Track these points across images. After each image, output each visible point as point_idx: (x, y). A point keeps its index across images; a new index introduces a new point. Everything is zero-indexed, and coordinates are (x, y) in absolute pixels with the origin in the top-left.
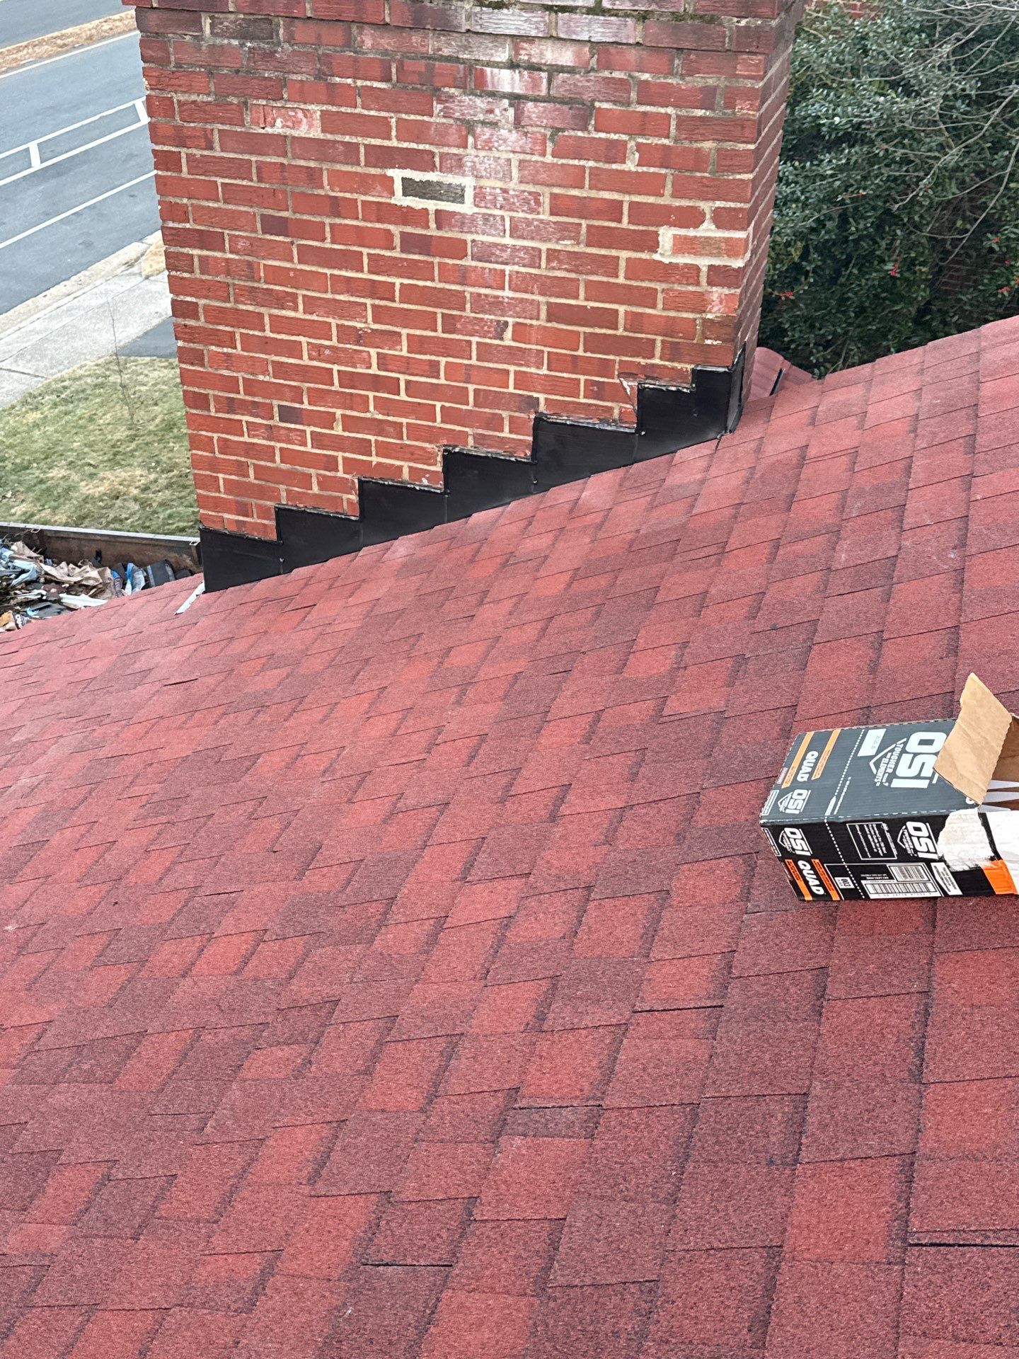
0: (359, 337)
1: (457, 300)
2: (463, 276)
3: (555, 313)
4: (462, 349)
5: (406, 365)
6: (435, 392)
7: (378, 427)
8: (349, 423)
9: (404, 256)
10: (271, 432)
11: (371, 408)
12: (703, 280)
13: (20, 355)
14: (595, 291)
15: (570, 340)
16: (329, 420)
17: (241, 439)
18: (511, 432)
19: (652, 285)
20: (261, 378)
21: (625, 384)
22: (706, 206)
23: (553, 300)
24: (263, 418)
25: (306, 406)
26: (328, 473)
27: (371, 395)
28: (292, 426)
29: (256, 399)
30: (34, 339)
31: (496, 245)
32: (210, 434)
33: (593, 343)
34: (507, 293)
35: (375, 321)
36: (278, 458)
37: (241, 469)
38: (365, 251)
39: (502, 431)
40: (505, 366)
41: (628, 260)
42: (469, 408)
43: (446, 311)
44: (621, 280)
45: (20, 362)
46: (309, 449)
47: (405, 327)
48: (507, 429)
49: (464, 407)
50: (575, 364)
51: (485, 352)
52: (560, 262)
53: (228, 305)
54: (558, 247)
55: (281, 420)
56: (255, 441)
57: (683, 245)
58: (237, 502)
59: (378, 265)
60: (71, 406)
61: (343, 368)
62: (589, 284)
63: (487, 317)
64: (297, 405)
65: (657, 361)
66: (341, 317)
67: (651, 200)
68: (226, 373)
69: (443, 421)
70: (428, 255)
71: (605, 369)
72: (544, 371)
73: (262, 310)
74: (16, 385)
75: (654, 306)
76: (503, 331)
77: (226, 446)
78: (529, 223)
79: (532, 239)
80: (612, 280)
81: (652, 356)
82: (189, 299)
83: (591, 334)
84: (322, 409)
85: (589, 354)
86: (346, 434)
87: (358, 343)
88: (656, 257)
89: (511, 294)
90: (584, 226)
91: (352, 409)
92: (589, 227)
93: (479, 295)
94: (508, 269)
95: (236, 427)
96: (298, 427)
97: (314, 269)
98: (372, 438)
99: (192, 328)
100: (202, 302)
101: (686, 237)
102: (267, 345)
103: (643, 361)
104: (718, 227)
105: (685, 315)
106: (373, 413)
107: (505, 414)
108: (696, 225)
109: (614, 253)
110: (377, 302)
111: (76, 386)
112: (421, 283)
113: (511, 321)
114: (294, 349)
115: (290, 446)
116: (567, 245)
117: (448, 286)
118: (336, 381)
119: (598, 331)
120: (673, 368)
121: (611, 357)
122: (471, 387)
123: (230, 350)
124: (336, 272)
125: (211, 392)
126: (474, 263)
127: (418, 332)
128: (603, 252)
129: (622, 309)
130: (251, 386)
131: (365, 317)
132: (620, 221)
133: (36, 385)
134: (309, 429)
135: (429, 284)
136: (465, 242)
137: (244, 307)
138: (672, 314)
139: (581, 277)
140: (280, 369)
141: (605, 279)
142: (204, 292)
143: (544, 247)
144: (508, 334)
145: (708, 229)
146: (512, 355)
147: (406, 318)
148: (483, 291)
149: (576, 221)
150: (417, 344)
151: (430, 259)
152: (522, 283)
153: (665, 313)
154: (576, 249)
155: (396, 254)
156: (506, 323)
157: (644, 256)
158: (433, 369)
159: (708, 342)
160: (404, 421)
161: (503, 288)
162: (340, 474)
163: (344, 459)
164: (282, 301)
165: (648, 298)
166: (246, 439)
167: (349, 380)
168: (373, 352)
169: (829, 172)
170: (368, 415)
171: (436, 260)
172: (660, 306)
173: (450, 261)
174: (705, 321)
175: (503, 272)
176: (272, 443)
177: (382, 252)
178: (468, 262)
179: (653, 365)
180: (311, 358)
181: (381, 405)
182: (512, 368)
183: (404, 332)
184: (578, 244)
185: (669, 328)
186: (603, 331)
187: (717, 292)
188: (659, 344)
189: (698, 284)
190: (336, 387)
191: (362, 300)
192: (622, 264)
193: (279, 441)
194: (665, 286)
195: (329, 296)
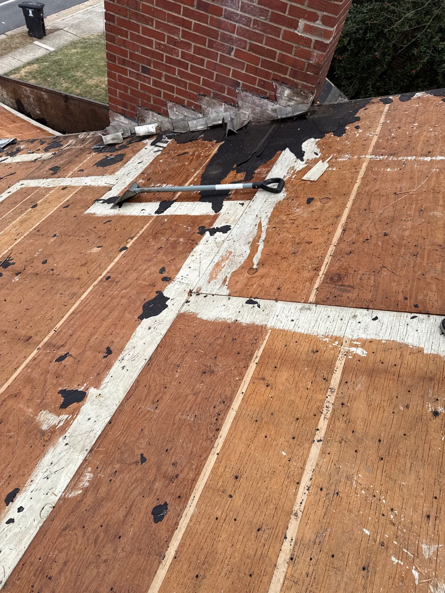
0: (175, 43)
1: (215, 34)
2: (219, 24)
3: (253, 48)
4: (214, 56)
5: (192, 59)
6: (201, 72)
7: (178, 82)
8: (168, 78)
9: (197, 10)
10: (138, 76)
11: (176, 74)
12: (312, 46)
13: (72, 26)
14: (270, 42)
15: (256, 61)
16: (159, 75)
17: (126, 77)
18: (227, 94)
19: (292, 44)
20: (136, 53)
21: (274, 83)
22: (320, 13)
23: (252, 42)
24: (135, 70)
25: (152, 68)
26: (157, 97)
27: (177, 68)
28: (146, 75)
29: (134, 62)
30: (77, 21)
31: (234, 13)
32: (115, 73)
33: (265, 64)
34: (235, 35)
35: (182, 37)
36: (139, 88)
37: (125, 89)
38: (182, 5)
39: (224, 93)
40: (230, 67)
41: (285, 31)
42: (213, 81)
43: (211, 38)
44: (280, 39)
45: (71, 29)
46: (151, 86)
47: (193, 42)
48: (226, 93)
49: (211, 81)
50: (256, 71)
51: (223, 59)
52: (258, 26)
53: (127, 19)
54: (259, 19)
55: (142, 72)
56: (132, 78)
57: (307, 29)
58: (123, 102)
59: (187, 13)
60: (87, 50)
61: (167, 55)
62: (268, 38)
63: (226, 44)
64: (149, 67)
65: (287, 77)
66: (169, 33)
67: (299, 6)
68: (123, 48)
69: (203, 85)
70: (207, 12)
71: (267, 75)
72: (244, 72)
73: (139, 23)
74: (69, 38)
75: (291, 54)
76: (231, 51)
77: (121, 79)
78: (249, 6)
79: (249, 13)
80: (277, 38)
81: (286, 74)
82: (111, 13)
83: (265, 60)
84: (158, 70)
85: (262, 68)
86: (166, 82)
87: (175, 45)
88: (296, 32)
89: (236, 36)
90: (270, 12)
91: (169, 72)
92: (272, 12)
93: (224, 34)
94: (237, 25)
95: (124, 71)
96: (148, 76)
97: (161, 9)
98: (175, 86)
99: (111, 26)
100: (117, 15)
101: (309, 26)
102: (139, 39)
103: (282, 76)
104: (323, 24)
105: (302, 60)
106: (177, 76)
107: (226, 87)
108: (315, 20)
109: (280, 26)
110: (184, 29)
111: (90, 42)
112: (202, 24)
113: (234, 47)
114: (150, 43)
115: (145, 84)
116: (261, 19)
117: (212, 28)
118: (164, 60)
119: (268, 59)
120: (293, 81)
121: (271, 71)
122: (215, 73)
123: (126, 39)
124: (170, 12)
125: (117, 55)
126: (224, 20)
127: (198, 45)
128: (276, 25)
129: (278, 52)
130: (132, 56)
131: (179, 34)
132: (285, 13)
133: (76, 38)
134: (152, 78)
135: (205, 25)
136: (222, 8)
137: (133, 21)
138: (297, 58)
139: (265, 35)
140: (144, 51)
141: (274, 37)
142: (118, 11)
143: (253, 18)
144: (233, 53)
145: (318, 24)
146: (233, 62)
147: (194, 38)
148: (226, 32)
149: (268, 9)
150: (198, 50)
151: (207, 14)
152: (242, 32)
153: (294, 57)
154: (266, 22)
155: (194, 9)
156: (233, 48)
157: (291, 30)
158: (202, 62)
159: (309, 73)
160: (188, 82)
161: (234, 33)
162: (162, 98)
163: (164, 92)
164: (148, 21)
165: (289, 49)
166: (128, 77)
167: (169, 60)
168: (180, 50)
169: (365, 11)
170: (175, 76)
171: (210, 15)
172: (293, 53)
173: (215, 17)
174: (309, 64)
175: (235, 25)
176: (138, 81)
177: (189, 7)
178: (222, 18)
179: (286, 78)
180: (156, 48)
181: (181, 73)
182: (232, 68)
183: (193, 44)
184: (266, 20)
185: (294, 63)
186: (270, 60)
187: (316, 53)
188: (289, 70)
189: (310, 47)
190: (164, 62)
191: (179, 27)
192: (282, 32)
193: (141, 81)
194: (297, 45)
195: (166, 22)
